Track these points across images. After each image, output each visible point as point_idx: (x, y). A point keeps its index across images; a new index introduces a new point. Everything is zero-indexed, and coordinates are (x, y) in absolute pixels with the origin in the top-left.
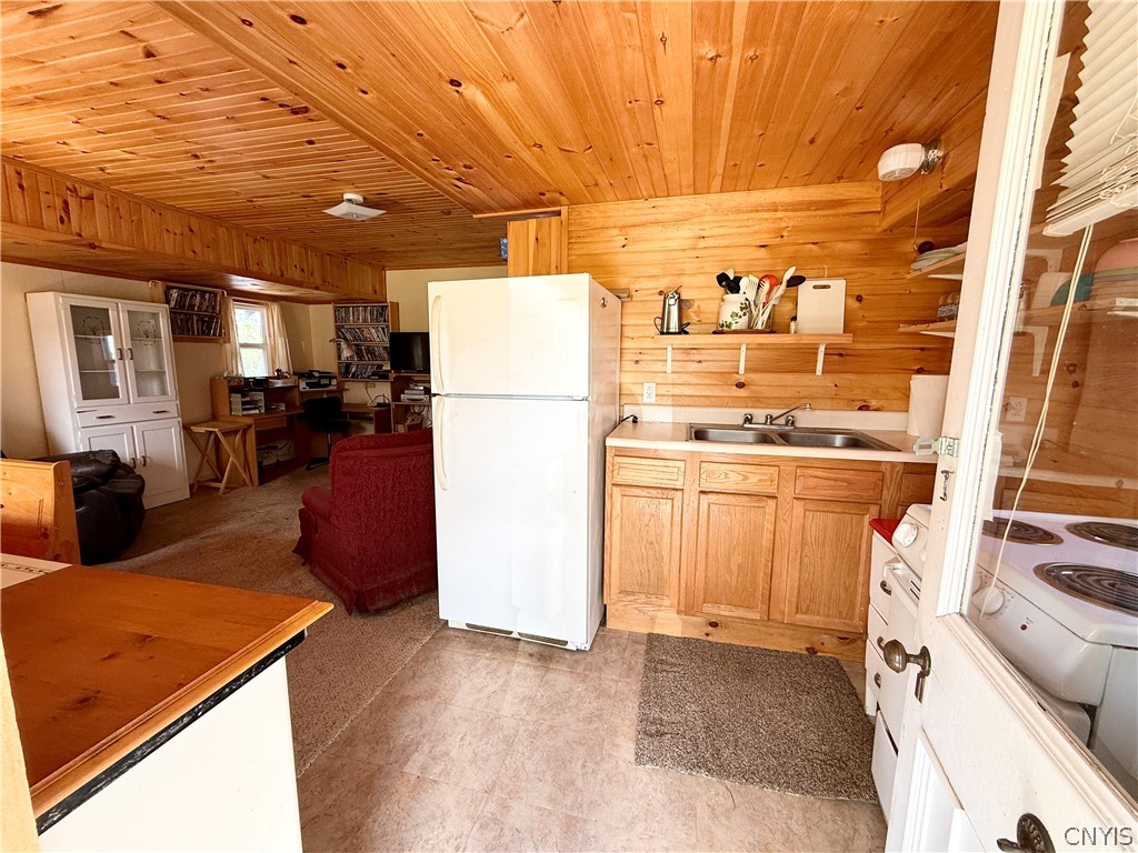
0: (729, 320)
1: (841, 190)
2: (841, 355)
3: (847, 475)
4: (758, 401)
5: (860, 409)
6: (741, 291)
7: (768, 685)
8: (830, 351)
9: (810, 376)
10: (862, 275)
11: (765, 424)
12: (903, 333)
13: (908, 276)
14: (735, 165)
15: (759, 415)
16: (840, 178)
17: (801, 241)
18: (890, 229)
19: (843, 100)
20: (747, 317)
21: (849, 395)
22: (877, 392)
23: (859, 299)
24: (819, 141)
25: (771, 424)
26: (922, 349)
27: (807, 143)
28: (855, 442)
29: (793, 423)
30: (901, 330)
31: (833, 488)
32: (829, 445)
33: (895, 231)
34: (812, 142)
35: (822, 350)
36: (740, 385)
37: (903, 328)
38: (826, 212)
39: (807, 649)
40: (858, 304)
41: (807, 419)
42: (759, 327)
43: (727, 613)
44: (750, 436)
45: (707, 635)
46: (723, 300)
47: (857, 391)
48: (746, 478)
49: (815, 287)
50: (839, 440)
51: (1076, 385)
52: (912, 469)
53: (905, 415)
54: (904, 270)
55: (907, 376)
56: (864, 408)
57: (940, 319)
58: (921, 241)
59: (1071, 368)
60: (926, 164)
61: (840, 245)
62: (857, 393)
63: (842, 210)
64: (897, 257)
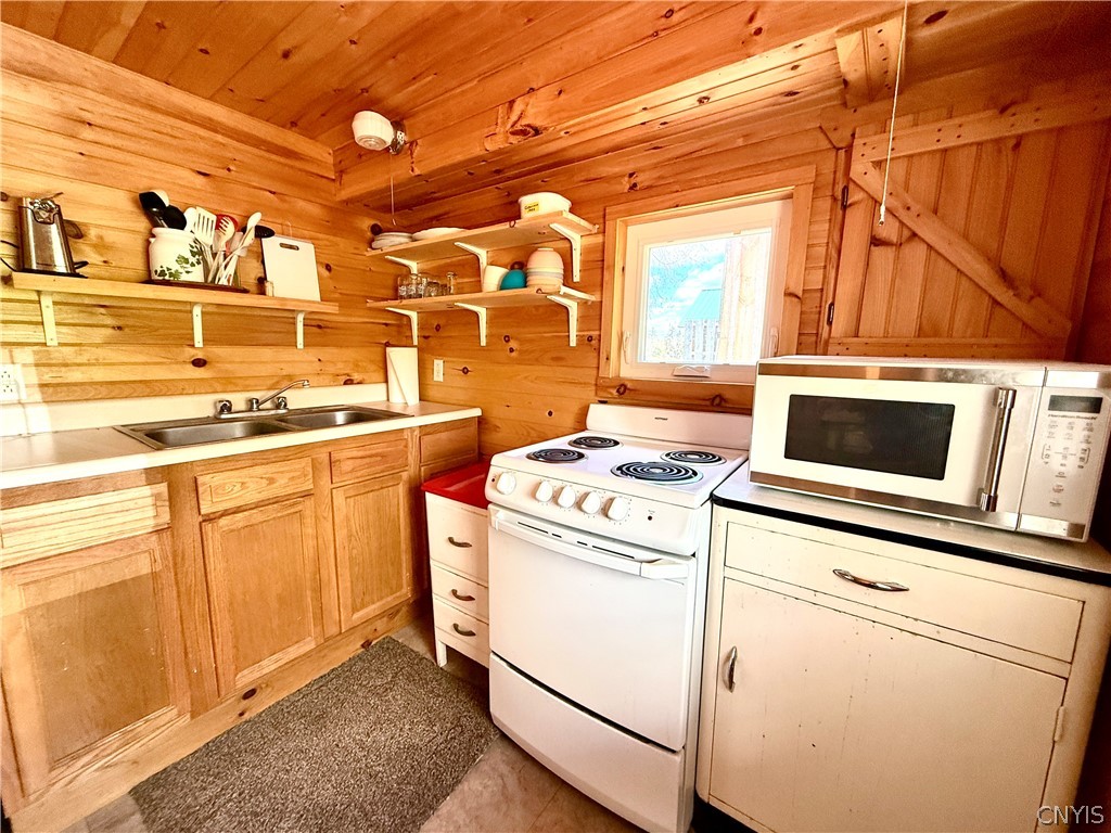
0: (175, 267)
1: (292, 140)
2: (319, 327)
3: (379, 449)
4: (229, 383)
5: (345, 383)
6: (189, 227)
7: (351, 714)
8: (308, 322)
9: (291, 350)
10: (328, 243)
11: (251, 410)
12: (370, 309)
13: (368, 254)
14: (161, 26)
15: (238, 401)
16: (294, 124)
17: (255, 184)
18: (347, 202)
19: (344, 19)
20: (201, 266)
21: (332, 369)
22: (357, 366)
23: (328, 268)
24: (294, 59)
25: (259, 410)
26: (386, 325)
27: (280, 53)
28: (359, 416)
29: (285, 405)
30: (368, 305)
31: (370, 465)
32: (331, 424)
33: (350, 205)
34: (286, 55)
35: (300, 318)
36: (199, 363)
37: (371, 304)
38: (282, 160)
39: (363, 646)
40: (327, 273)
41: (298, 399)
42: (224, 282)
43: (273, 667)
44: (238, 429)
45: (241, 714)
46: (154, 236)
47: (340, 365)
48: (271, 481)
49: (282, 245)
50: (340, 417)
51: (512, 350)
52: (425, 430)
53: (384, 385)
54: (362, 246)
55: (379, 349)
56: (348, 382)
57: (402, 298)
58: (373, 222)
59: (507, 339)
60: (395, 143)
61: (301, 204)
62: (341, 368)
63: (298, 164)
64: (355, 233)
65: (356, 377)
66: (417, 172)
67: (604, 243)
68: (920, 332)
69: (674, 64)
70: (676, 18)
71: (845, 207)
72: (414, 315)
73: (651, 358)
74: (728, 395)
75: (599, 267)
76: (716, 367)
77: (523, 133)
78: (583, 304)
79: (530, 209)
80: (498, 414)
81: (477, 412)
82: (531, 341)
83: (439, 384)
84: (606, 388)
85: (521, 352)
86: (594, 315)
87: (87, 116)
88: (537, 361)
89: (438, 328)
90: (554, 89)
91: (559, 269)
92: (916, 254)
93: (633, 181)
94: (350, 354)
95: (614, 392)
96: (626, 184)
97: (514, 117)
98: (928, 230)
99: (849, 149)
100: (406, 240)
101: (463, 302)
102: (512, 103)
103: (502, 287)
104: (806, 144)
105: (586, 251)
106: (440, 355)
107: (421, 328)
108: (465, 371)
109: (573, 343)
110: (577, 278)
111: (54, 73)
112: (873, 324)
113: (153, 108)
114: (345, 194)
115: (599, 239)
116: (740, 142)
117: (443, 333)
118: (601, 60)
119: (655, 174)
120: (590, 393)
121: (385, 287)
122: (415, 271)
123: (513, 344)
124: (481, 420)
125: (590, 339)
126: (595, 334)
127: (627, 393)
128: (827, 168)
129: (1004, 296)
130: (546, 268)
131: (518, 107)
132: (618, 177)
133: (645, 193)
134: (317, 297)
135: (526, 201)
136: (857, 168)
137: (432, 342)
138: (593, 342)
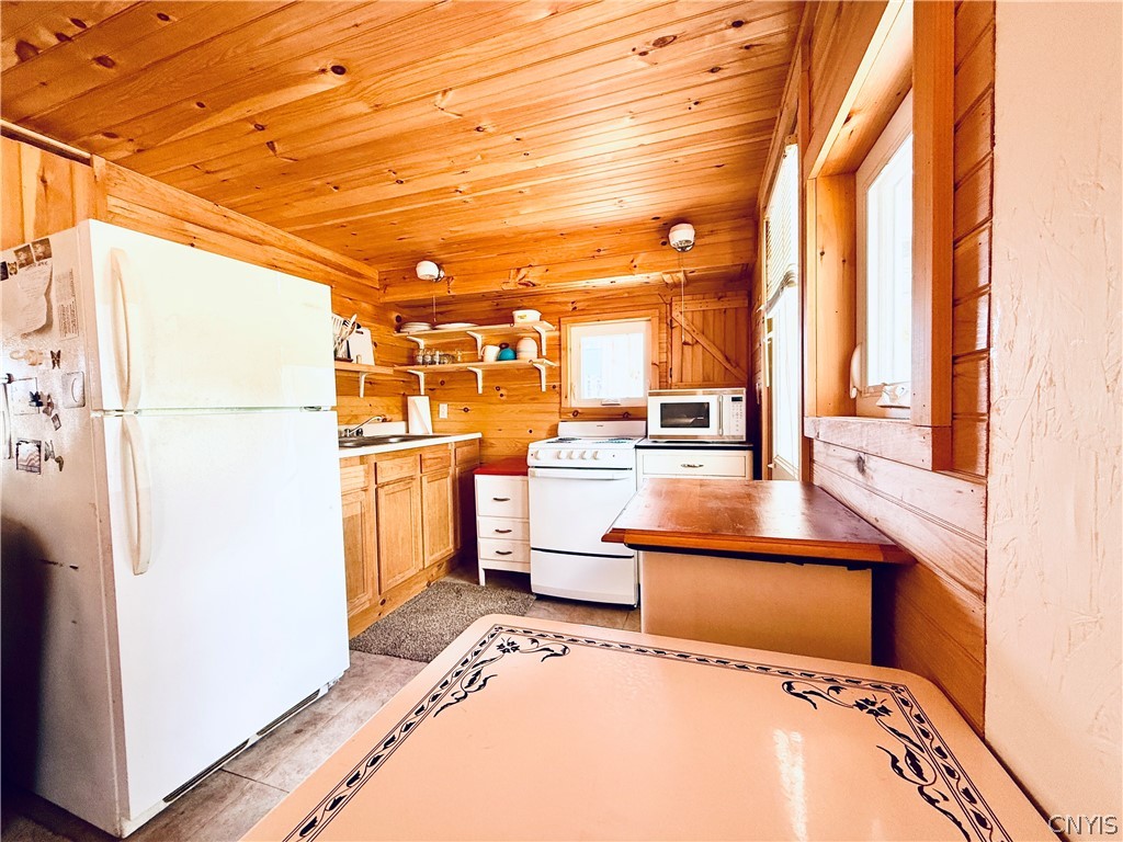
2: (372, 383)
8: (367, 380)
9: (357, 398)
10: (376, 329)
11: (346, 436)
13: (396, 336)
14: (343, 226)
16: (366, 259)
17: (343, 295)
21: (376, 412)
22: (390, 410)
23: (376, 345)
24: (404, 241)
26: (406, 381)
27: (397, 238)
29: (361, 434)
34: (401, 239)
35: (363, 377)
39: (427, 585)
40: (377, 349)
45: (380, 614)
49: (356, 332)
51: (502, 395)
52: (459, 444)
53: (404, 423)
54: (392, 330)
55: (399, 398)
56: (384, 420)
57: (418, 364)
58: (397, 314)
59: (498, 389)
60: (439, 277)
61: (364, 305)
62: (380, 410)
63: (364, 281)
64: (387, 322)
65: (388, 417)
66: (452, 293)
67: (560, 337)
68: (704, 381)
69: (602, 270)
70: (602, 253)
71: (672, 328)
72: (422, 375)
73: (586, 397)
74: (630, 412)
75: (558, 348)
76: (623, 399)
77: (526, 285)
78: (550, 368)
79: (521, 317)
80: (492, 435)
81: (479, 435)
82: (514, 389)
83: (444, 420)
84: (565, 414)
85: (508, 396)
86: (556, 374)
87: (276, 263)
88: (520, 402)
89: (442, 383)
90: (544, 268)
91: (535, 348)
92: (699, 349)
93: (574, 305)
94: (386, 401)
95: (571, 415)
96: (570, 307)
97: (520, 276)
98: (701, 340)
99: (671, 304)
100: (427, 328)
101: (471, 366)
102: (519, 270)
103: (499, 359)
104: (654, 300)
105: (549, 339)
106: (444, 401)
107: (426, 383)
108: (466, 410)
109: (544, 389)
110: (544, 353)
111: (263, 240)
112: (688, 377)
113: (301, 255)
114: (388, 299)
115: (557, 333)
116: (626, 295)
117: (446, 386)
118: (567, 261)
119: (587, 303)
120: (555, 418)
121: (403, 357)
122: (422, 347)
123: (502, 392)
124: (481, 440)
125: (554, 387)
126: (557, 384)
127: (577, 415)
128: (663, 311)
129: (728, 366)
130: (528, 350)
131: (523, 272)
132: (566, 303)
133: (582, 313)
134: (373, 363)
135: (517, 313)
136: (674, 314)
137: (438, 393)
138: (557, 390)
